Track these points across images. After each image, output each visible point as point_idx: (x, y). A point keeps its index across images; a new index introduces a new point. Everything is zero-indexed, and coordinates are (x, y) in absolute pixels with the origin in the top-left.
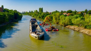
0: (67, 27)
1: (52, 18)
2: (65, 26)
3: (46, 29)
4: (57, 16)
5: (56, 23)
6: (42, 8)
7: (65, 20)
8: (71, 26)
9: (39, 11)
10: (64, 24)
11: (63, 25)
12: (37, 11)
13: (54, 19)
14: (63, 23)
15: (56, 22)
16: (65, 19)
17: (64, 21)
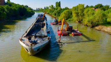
0: (97, 28)
1: (71, 14)
2: (93, 27)
3: (59, 31)
4: (79, 10)
5: (78, 22)
6: (60, 2)
7: (95, 15)
8: (105, 27)
9: (55, 7)
10: (92, 23)
11: (89, 24)
12: (53, 6)
13: (74, 15)
14: (89, 21)
15: (78, 20)
16: (93, 14)
17: (91, 17)
